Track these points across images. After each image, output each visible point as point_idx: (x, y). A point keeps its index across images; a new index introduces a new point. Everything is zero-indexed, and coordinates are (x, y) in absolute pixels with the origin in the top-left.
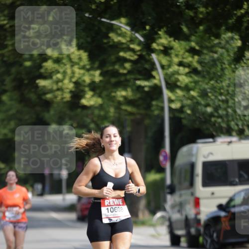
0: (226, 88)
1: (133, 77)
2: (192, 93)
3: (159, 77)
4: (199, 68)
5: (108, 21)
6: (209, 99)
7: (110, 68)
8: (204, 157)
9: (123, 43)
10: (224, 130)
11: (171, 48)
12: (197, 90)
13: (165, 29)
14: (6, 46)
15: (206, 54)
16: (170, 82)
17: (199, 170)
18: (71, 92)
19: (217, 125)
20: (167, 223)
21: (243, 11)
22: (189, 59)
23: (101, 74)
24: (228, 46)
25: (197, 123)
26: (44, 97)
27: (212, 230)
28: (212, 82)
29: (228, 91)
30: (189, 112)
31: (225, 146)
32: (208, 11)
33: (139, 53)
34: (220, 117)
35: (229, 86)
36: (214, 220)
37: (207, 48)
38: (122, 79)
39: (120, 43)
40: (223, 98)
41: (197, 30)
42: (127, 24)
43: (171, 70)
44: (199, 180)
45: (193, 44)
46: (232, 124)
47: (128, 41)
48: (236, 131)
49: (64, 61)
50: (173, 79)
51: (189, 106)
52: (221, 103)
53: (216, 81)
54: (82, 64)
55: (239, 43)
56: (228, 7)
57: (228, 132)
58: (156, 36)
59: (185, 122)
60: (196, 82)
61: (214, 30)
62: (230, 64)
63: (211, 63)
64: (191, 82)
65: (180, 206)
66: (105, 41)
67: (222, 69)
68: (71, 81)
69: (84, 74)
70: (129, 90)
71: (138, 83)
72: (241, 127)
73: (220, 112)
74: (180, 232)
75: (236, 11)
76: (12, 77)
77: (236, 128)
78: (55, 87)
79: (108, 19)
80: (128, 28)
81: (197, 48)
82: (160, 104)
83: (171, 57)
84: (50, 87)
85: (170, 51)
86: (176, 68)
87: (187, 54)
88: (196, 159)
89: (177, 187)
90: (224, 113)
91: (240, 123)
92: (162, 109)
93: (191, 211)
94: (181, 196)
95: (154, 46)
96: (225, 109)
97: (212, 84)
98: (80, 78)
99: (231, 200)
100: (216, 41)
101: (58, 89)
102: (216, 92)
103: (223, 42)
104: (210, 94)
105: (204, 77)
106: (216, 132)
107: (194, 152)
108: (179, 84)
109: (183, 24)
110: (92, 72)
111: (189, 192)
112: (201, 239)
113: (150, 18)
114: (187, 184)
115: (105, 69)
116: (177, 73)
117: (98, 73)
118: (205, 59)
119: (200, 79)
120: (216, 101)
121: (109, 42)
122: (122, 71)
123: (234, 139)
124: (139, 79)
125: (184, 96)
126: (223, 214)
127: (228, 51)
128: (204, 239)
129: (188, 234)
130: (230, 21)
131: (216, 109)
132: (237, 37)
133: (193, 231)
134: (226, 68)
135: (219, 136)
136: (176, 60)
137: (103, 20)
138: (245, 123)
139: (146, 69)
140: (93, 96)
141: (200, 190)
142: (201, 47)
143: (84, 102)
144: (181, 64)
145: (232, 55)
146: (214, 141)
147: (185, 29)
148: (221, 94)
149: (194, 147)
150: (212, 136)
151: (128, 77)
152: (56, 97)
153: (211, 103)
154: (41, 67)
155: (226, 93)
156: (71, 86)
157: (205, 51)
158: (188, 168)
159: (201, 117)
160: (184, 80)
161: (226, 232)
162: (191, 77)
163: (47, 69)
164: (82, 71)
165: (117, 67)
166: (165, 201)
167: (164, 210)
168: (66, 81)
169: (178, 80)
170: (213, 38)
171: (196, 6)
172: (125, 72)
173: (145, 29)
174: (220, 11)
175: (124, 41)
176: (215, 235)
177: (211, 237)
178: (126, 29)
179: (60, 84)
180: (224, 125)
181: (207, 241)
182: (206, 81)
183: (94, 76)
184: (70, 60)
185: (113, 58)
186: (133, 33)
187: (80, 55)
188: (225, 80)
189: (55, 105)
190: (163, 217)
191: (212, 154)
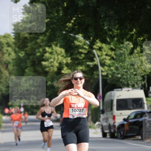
0: (126, 66)
1: (85, 60)
2: (112, 68)
3: (97, 61)
4: (115, 57)
5: (73, 35)
6: (119, 71)
7: (75, 57)
8: (117, 97)
9: (80, 46)
10: (126, 85)
11: (102, 48)
12: (114, 67)
13: (99, 39)
14: (27, 47)
15: (117, 51)
16: (102, 63)
17: (115, 103)
18: (57, 67)
19: (123, 83)
20: (101, 127)
21: (133, 32)
22: (110, 53)
23: (71, 59)
24: (127, 47)
25: (114, 81)
26: (45, 70)
27: (121, 130)
28: (120, 63)
29: (127, 67)
30: (110, 77)
31: (126, 92)
32: (118, 32)
33: (88, 50)
34: (124, 79)
35: (128, 65)
36: (122, 125)
37: (118, 48)
38: (81, 61)
39: (79, 45)
40: (125, 70)
41: (114, 40)
42: (82, 37)
43: (102, 58)
44: (115, 107)
45: (112, 46)
46: (129, 82)
47: (82, 45)
48: (131, 86)
49: (54, 53)
50: (103, 62)
51: (110, 74)
52: (124, 73)
53: (122, 63)
54: (62, 54)
55: (132, 46)
56: (127, 30)
57: (128, 86)
58: (95, 43)
59: (108, 81)
60: (113, 63)
61: (121, 41)
62: (128, 55)
63: (120, 55)
64: (111, 63)
65: (107, 119)
66: (73, 44)
67: (125, 58)
68: (57, 62)
69: (63, 59)
70: (84, 66)
71: (88, 63)
72: (133, 84)
73: (124, 77)
74: (107, 131)
75: (130, 32)
76: (30, 60)
77: (131, 84)
78: (50, 65)
79: (73, 34)
80: (82, 38)
81: (114, 48)
82: (97, 73)
83: (102, 52)
84: (47, 65)
85: (101, 49)
86: (104, 57)
87: (109, 51)
88: (114, 98)
89: (105, 111)
90: (126, 77)
91: (133, 82)
92: (98, 75)
93: (111, 122)
94: (107, 115)
95: (95, 47)
96: (126, 76)
97: (120, 64)
98: (61, 61)
99: (129, 116)
100: (122, 45)
101: (51, 66)
102: (122, 68)
103: (125, 46)
104: (119, 69)
105: (117, 61)
106: (122, 85)
107: (113, 94)
108: (106, 64)
109: (107, 37)
110: (67, 58)
111: (110, 113)
112: (116, 134)
113: (92, 34)
114: (109, 109)
115: (73, 57)
116: (105, 59)
117: (69, 59)
118: (117, 53)
119: (115, 62)
120: (122, 72)
121: (74, 45)
122: (80, 58)
123: (130, 89)
124: (88, 62)
125: (108, 69)
126: (125, 123)
127: (127, 49)
128: (117, 134)
129: (110, 132)
130: (128, 37)
131: (122, 75)
132: (131, 43)
133: (112, 131)
134: (126, 57)
135: (123, 87)
136: (104, 53)
137: (71, 35)
138: (135, 82)
139: (91, 57)
140: (67, 69)
141: (116, 112)
142: (116, 47)
143: (63, 72)
144: (107, 55)
145: (129, 52)
146: (122, 90)
147: (108, 40)
148: (124, 69)
149: (113, 92)
150: (121, 88)
151: (83, 61)
152: (50, 69)
153: (120, 73)
154: (43, 56)
155: (126, 68)
156: (57, 65)
157: (117, 49)
158: (110, 102)
159: (116, 79)
160: (108, 62)
161: (127, 131)
162: (111, 61)
163: (46, 57)
164: (62, 58)
165: (78, 56)
166: (100, 117)
167: (100, 121)
168: (55, 62)
169: (105, 62)
170: (120, 44)
171: (112, 30)
172: (82, 58)
173: (90, 39)
174: (123, 32)
175: (81, 44)
176: (122, 132)
177: (120, 133)
178: (82, 39)
179: (52, 64)
180: (125, 83)
181: (118, 135)
182: (118, 63)
183: (67, 60)
184: (57, 53)
185: (76, 52)
186: (85, 40)
187: (61, 51)
188: (126, 62)
189: (50, 73)
190: (99, 124)
191: (120, 95)
